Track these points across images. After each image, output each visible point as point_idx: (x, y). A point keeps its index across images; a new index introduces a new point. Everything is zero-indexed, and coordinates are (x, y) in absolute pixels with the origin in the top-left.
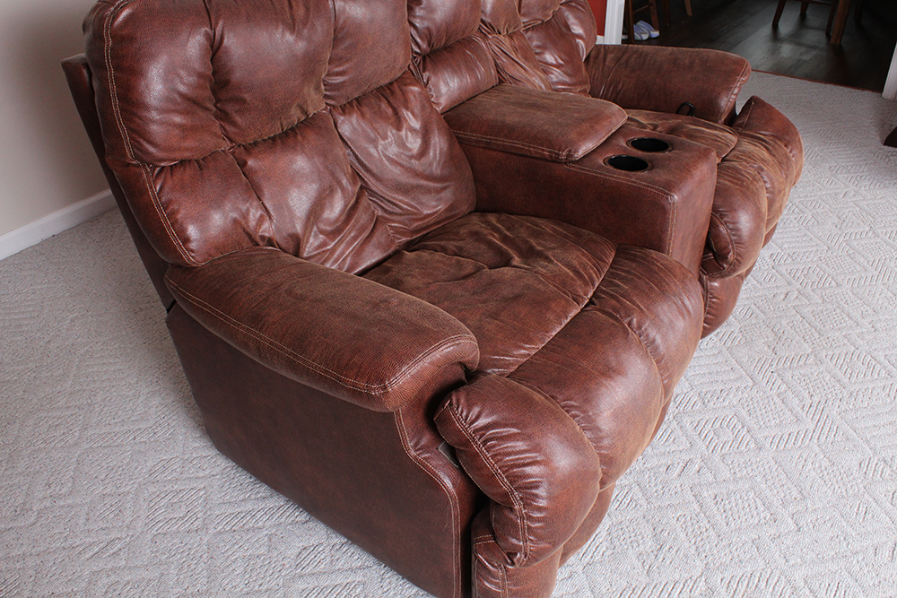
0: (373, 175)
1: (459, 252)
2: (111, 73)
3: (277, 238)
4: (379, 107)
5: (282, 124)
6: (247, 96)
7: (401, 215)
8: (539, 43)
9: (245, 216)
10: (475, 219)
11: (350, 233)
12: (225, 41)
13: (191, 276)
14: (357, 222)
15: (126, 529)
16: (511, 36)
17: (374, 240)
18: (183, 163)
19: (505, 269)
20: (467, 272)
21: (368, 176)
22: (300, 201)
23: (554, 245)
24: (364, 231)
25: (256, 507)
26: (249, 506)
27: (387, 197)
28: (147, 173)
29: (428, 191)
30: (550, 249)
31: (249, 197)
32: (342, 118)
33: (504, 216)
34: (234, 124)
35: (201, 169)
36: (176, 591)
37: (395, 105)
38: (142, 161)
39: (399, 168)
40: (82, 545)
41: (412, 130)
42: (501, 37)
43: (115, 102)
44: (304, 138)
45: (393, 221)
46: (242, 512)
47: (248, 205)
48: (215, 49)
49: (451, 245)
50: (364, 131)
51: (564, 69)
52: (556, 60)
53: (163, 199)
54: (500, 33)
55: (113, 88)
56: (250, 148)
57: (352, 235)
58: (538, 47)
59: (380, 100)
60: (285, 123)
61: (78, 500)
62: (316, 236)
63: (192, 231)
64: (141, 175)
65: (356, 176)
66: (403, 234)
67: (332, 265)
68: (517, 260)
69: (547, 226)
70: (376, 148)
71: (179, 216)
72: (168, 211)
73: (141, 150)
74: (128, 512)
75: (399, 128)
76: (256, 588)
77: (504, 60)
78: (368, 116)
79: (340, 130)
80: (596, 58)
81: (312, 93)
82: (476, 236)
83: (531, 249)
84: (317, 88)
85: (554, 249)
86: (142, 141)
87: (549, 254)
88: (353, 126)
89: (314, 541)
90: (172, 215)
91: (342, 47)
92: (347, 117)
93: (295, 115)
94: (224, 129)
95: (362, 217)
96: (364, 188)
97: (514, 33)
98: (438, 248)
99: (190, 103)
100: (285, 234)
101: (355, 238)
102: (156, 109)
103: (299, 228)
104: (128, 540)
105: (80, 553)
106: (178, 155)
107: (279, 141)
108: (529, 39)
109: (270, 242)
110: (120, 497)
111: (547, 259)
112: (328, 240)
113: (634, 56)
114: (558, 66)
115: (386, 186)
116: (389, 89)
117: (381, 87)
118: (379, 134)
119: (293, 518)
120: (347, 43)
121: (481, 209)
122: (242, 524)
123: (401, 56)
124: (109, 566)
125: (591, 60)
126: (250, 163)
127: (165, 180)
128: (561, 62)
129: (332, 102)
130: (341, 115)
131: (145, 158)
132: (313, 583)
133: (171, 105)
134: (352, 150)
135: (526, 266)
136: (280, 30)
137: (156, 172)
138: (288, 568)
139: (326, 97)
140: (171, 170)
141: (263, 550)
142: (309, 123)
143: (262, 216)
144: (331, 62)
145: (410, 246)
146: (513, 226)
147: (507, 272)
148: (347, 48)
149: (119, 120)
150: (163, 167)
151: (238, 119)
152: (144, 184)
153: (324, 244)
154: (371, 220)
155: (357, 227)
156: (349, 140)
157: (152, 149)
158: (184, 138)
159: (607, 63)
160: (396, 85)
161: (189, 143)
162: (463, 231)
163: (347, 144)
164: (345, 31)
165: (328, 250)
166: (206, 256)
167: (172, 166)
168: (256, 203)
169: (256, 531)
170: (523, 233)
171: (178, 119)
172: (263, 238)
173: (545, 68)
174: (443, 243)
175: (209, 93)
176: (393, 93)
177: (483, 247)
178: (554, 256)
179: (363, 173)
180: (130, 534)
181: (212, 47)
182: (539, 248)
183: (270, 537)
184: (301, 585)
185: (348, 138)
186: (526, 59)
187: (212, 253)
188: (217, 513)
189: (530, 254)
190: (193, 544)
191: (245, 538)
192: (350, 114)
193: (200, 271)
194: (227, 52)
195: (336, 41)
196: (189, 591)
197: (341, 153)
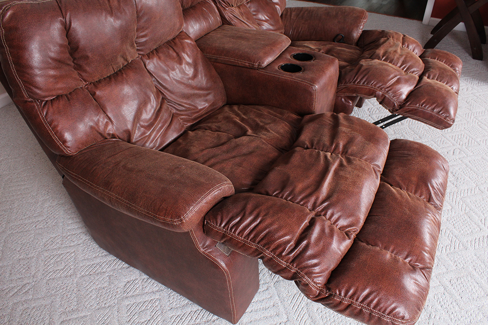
0: (169, 91)
1: (218, 130)
2: (7, 49)
3: (117, 133)
4: (169, 53)
5: (113, 68)
6: (90, 54)
7: (186, 111)
8: (255, 9)
9: (97, 124)
10: (226, 109)
11: (158, 125)
12: (72, 24)
13: (70, 161)
14: (162, 118)
15: (32, 278)
16: (239, 7)
17: (173, 127)
18: (59, 97)
19: (244, 138)
20: (223, 141)
21: (166, 91)
22: (129, 111)
23: (269, 121)
24: (166, 123)
25: (102, 260)
26: (98, 260)
27: (177, 102)
28: (37, 105)
29: (199, 96)
30: (267, 124)
31: (99, 113)
32: (148, 61)
33: (242, 107)
34: (85, 71)
35: (69, 100)
36: (60, 310)
37: (178, 51)
38: (34, 99)
39: (183, 85)
40: (8, 288)
41: (188, 64)
42: (233, 8)
43: (13, 67)
44: (127, 75)
45: (182, 115)
46: (94, 264)
47: (98, 117)
48: (67, 30)
49: (214, 126)
50: (161, 67)
51: (269, 22)
52: (265, 17)
53: (49, 120)
54: (233, 6)
55: (10, 58)
56: (97, 84)
57: (160, 126)
58: (255, 11)
59: (169, 49)
60: (115, 67)
61: (5, 264)
62: (139, 128)
63: (68, 136)
64: (34, 106)
65: (159, 92)
66: (188, 121)
67: (150, 144)
68: (250, 132)
69: (265, 111)
70: (169, 76)
71: (59, 128)
72: (52, 126)
73: (32, 93)
74: (33, 268)
75: (181, 64)
76: (103, 306)
77: (236, 21)
78: (162, 58)
79: (147, 68)
80: (286, 15)
81: (129, 48)
82: (228, 119)
83: (257, 125)
84: (132, 45)
85: (270, 123)
86: (31, 87)
87: (267, 127)
88: (155, 65)
89: (133, 278)
90: (54, 128)
91: (143, 21)
92: (151, 60)
93: (121, 62)
94: (81, 75)
95: (164, 115)
96: (164, 99)
97: (241, 5)
98: (207, 128)
99: (58, 63)
100: (121, 131)
101: (161, 128)
102: (38, 68)
103: (129, 127)
104: (33, 283)
105: (7, 293)
106: (54, 93)
107: (113, 79)
108: (249, 7)
109: (113, 136)
110: (28, 260)
111: (266, 130)
112: (146, 131)
113: (306, 13)
114: (266, 21)
115: (176, 96)
116: (173, 42)
117: (169, 41)
118: (170, 68)
119: (121, 266)
120: (145, 18)
121: (230, 103)
122: (94, 271)
123: (178, 23)
124: (23, 299)
125: (284, 16)
126: (98, 93)
127: (48, 109)
128: (267, 18)
129: (142, 53)
130: (147, 59)
131: (35, 96)
132: (133, 301)
133: (46, 66)
134: (155, 78)
135: (255, 135)
136: (104, 14)
137: (43, 104)
138: (120, 294)
139: (138, 50)
140: (52, 103)
141: (106, 285)
142: (129, 67)
143: (107, 122)
144: (137, 30)
145: (192, 128)
146: (247, 112)
147: (244, 139)
148: (145, 22)
149: (16, 77)
150: (47, 101)
151: (88, 69)
152: (37, 112)
153: (144, 133)
154: (170, 116)
155: (162, 121)
156: (153, 72)
157: (38, 91)
158: (57, 83)
159: (292, 17)
160: (177, 40)
161: (60, 85)
162: (220, 117)
163: (152, 75)
164: (143, 12)
165: (147, 136)
166: (77, 149)
167: (51, 100)
168: (102, 116)
169: (102, 274)
170: (252, 116)
171: (52, 72)
172: (109, 134)
173: (259, 23)
174: (209, 125)
175: (68, 55)
176: (175, 44)
177: (231, 125)
178: (270, 128)
179: (163, 90)
180: (35, 280)
181: (65, 28)
182: (261, 124)
183: (110, 277)
184: (127, 302)
185: (152, 72)
186: (248, 18)
187: (80, 147)
188: (81, 265)
189: (257, 128)
190: (68, 284)
191: (96, 278)
192: (153, 58)
193: (75, 157)
194: (75, 30)
195: (139, 18)
196: (67, 310)
197: (149, 81)
